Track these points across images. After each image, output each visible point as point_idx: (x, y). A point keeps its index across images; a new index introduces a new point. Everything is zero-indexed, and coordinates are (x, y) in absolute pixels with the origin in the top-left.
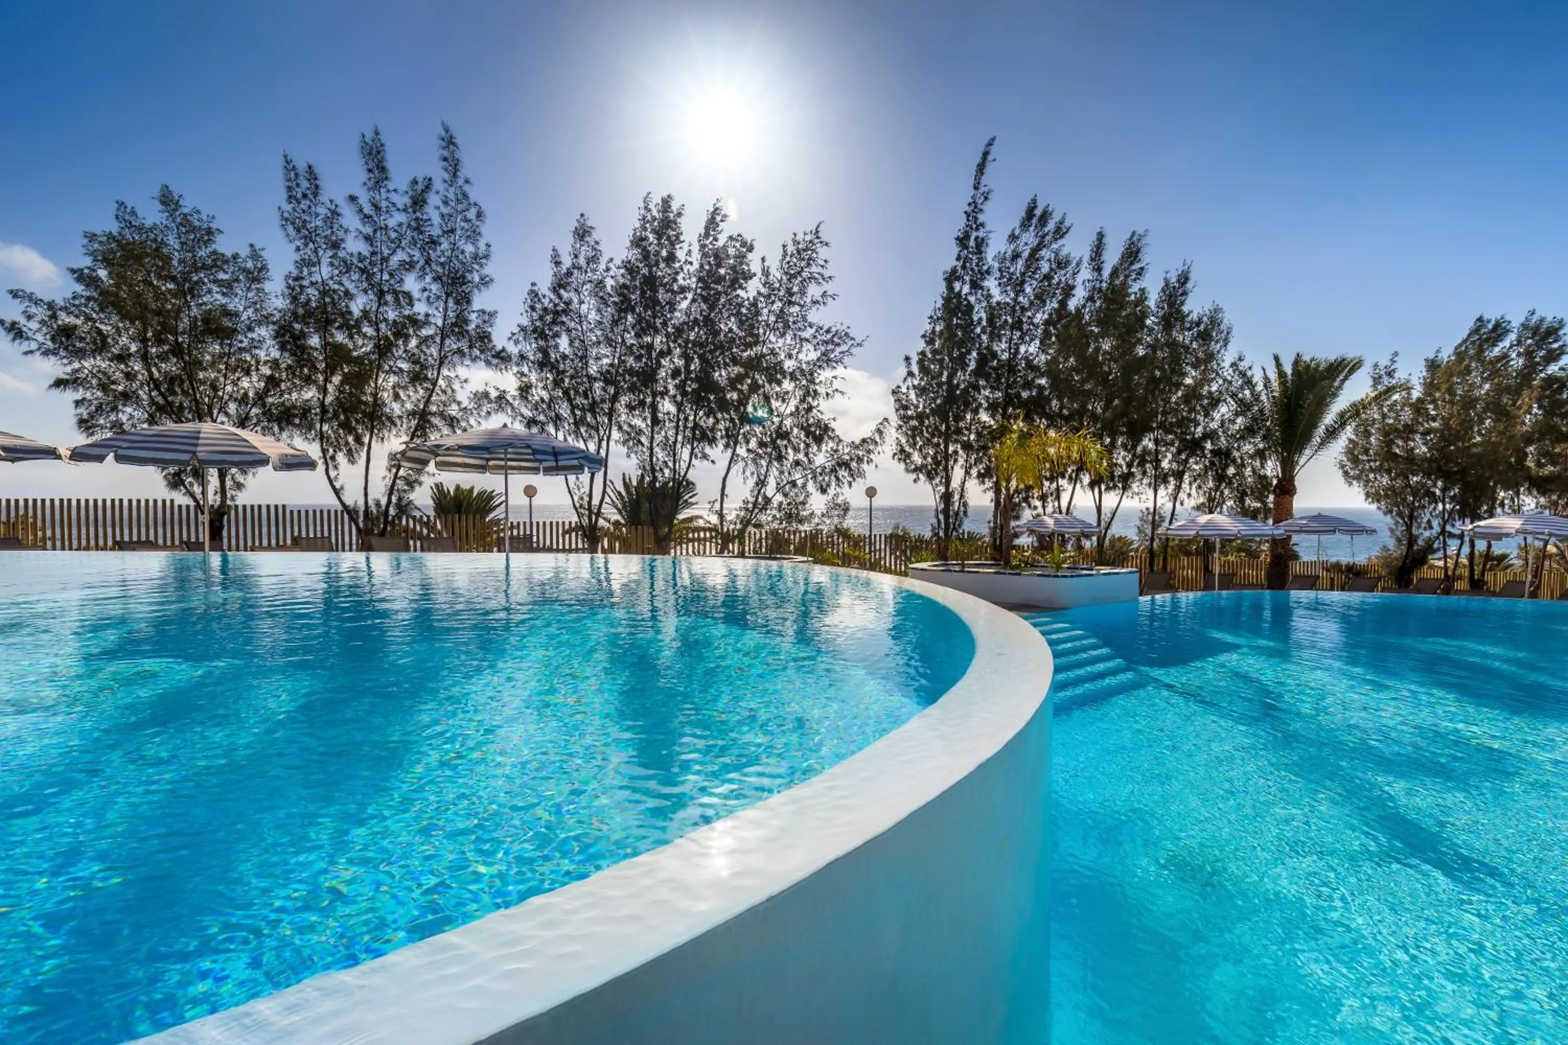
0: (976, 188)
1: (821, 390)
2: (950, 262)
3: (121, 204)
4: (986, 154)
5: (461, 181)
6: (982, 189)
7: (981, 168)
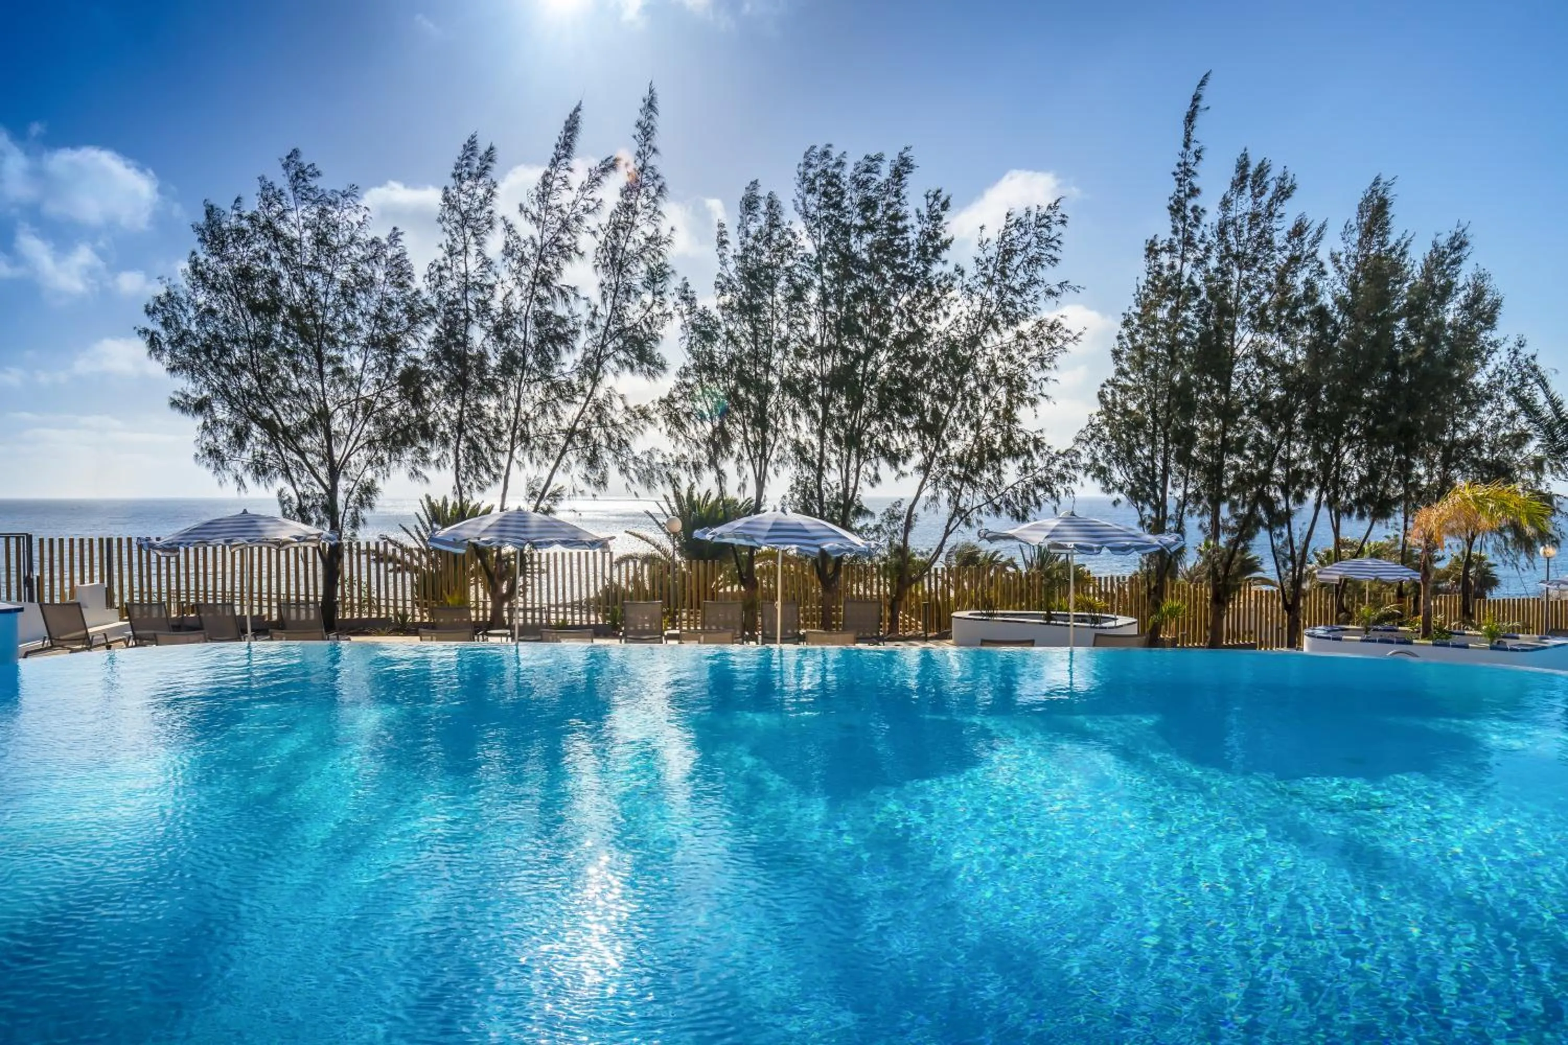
4: (1197, 98)
6: (1194, 147)
7: (1190, 118)
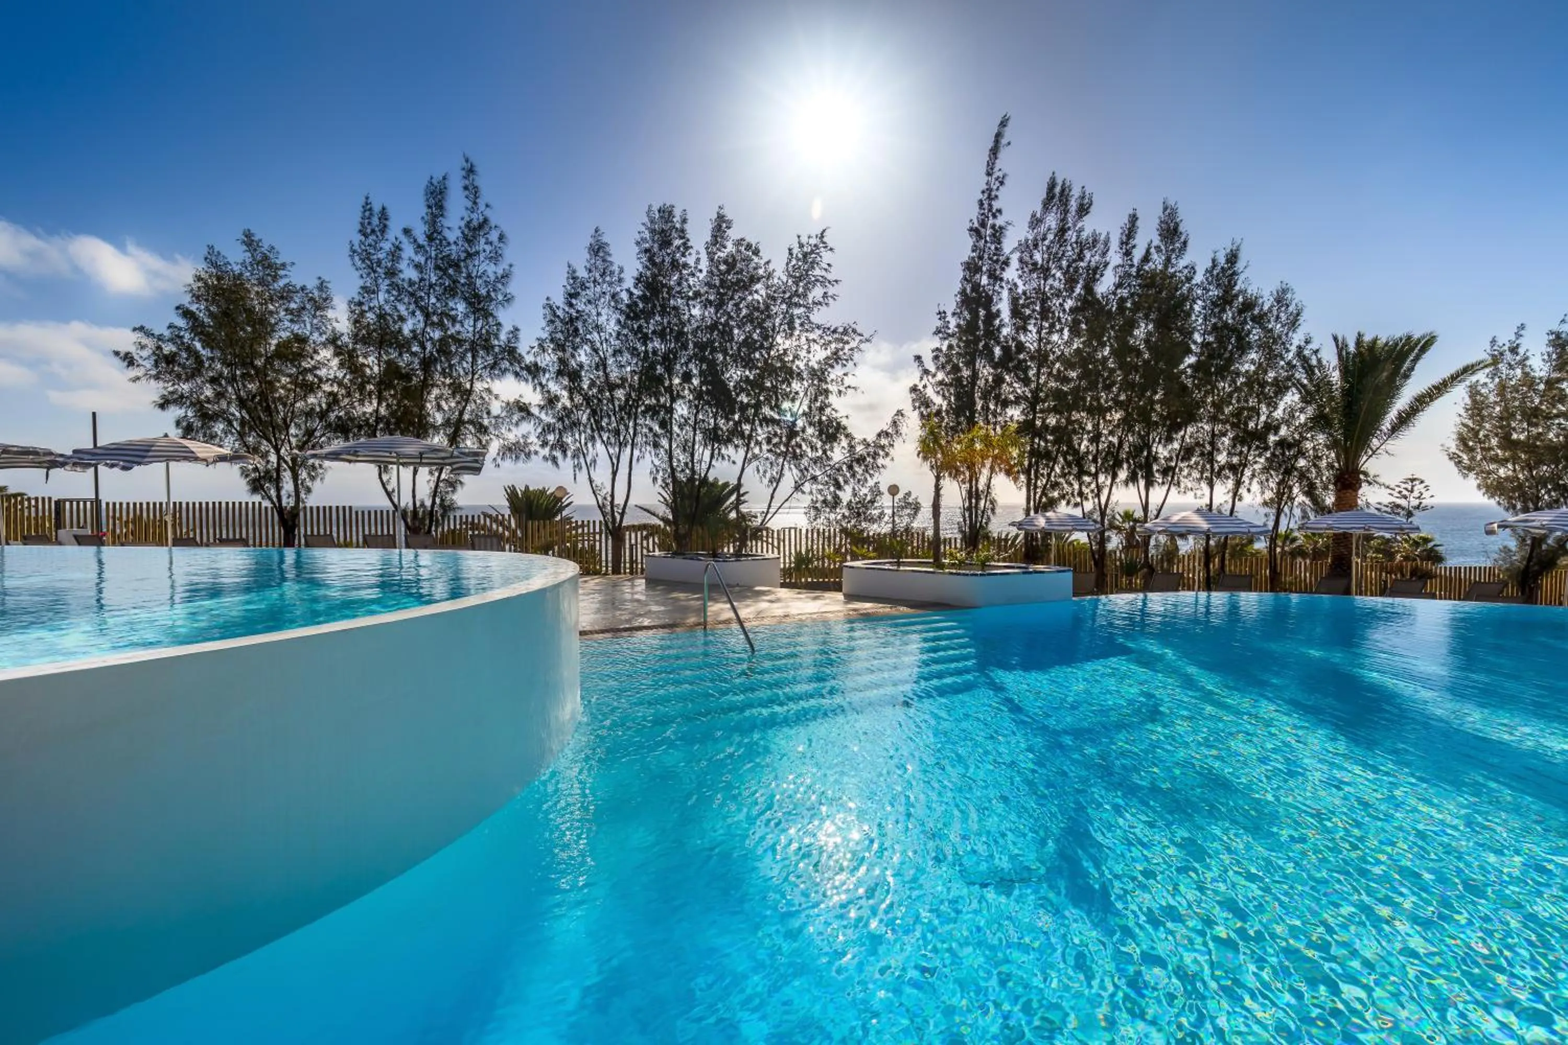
0: (989, 174)
1: (832, 388)
2: (966, 253)
3: (211, 247)
4: (999, 137)
5: (482, 207)
6: (996, 175)
7: (994, 152)
